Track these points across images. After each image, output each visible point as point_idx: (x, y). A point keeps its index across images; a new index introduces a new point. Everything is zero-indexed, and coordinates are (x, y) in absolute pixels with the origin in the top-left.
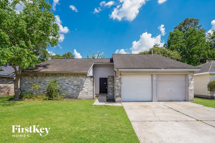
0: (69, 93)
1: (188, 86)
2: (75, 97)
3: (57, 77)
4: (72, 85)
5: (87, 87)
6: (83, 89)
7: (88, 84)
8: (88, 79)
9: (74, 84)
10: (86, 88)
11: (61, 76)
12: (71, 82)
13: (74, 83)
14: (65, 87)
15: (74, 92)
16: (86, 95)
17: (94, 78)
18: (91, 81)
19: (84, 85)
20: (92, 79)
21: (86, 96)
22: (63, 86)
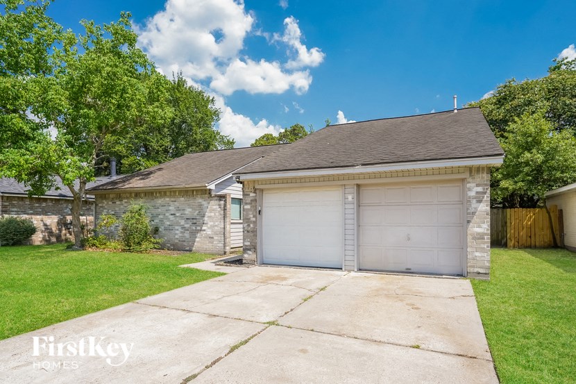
0: (176, 237)
1: (469, 222)
2: (188, 248)
3: (155, 200)
4: (181, 217)
5: (212, 223)
6: (204, 228)
7: (213, 214)
8: (213, 202)
9: (185, 217)
10: (209, 226)
11: (161, 197)
12: (180, 210)
13: (187, 212)
14: (168, 223)
15: (186, 235)
16: (210, 242)
17: (225, 201)
18: (220, 208)
19: (206, 219)
20: (222, 202)
21: (208, 246)
22: (165, 221)
